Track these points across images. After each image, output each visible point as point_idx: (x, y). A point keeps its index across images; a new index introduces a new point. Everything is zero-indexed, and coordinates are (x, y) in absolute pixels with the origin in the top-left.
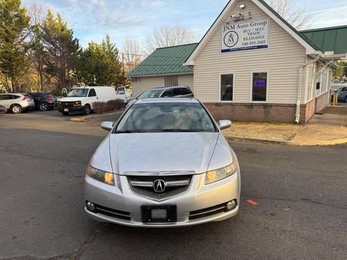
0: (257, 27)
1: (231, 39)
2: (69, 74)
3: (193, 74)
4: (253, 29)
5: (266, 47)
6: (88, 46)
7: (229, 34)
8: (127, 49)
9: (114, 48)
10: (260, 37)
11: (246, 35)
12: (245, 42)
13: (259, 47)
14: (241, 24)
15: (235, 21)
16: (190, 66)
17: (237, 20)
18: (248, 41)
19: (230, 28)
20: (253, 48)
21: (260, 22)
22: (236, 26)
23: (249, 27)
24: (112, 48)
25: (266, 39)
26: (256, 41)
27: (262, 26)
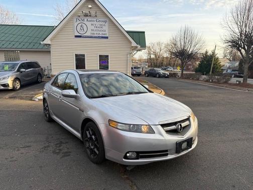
0: (100, 23)
1: (82, 28)
3: (50, 52)
4: (98, 24)
5: (107, 38)
7: (80, 24)
10: (103, 31)
11: (93, 27)
12: (92, 32)
13: (103, 37)
14: (89, 19)
15: (85, 16)
16: (46, 45)
17: (86, 15)
18: (95, 32)
19: (81, 20)
20: (99, 37)
21: (102, 20)
22: (86, 20)
23: (95, 22)
25: (107, 32)
26: (101, 33)
27: (104, 23)
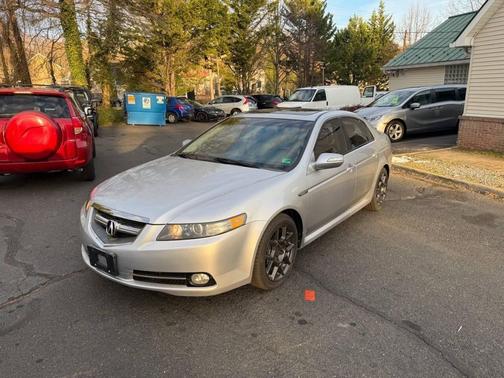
2: (314, 67)
6: (348, 23)
8: (408, 22)
9: (390, 23)
24: (386, 23)
